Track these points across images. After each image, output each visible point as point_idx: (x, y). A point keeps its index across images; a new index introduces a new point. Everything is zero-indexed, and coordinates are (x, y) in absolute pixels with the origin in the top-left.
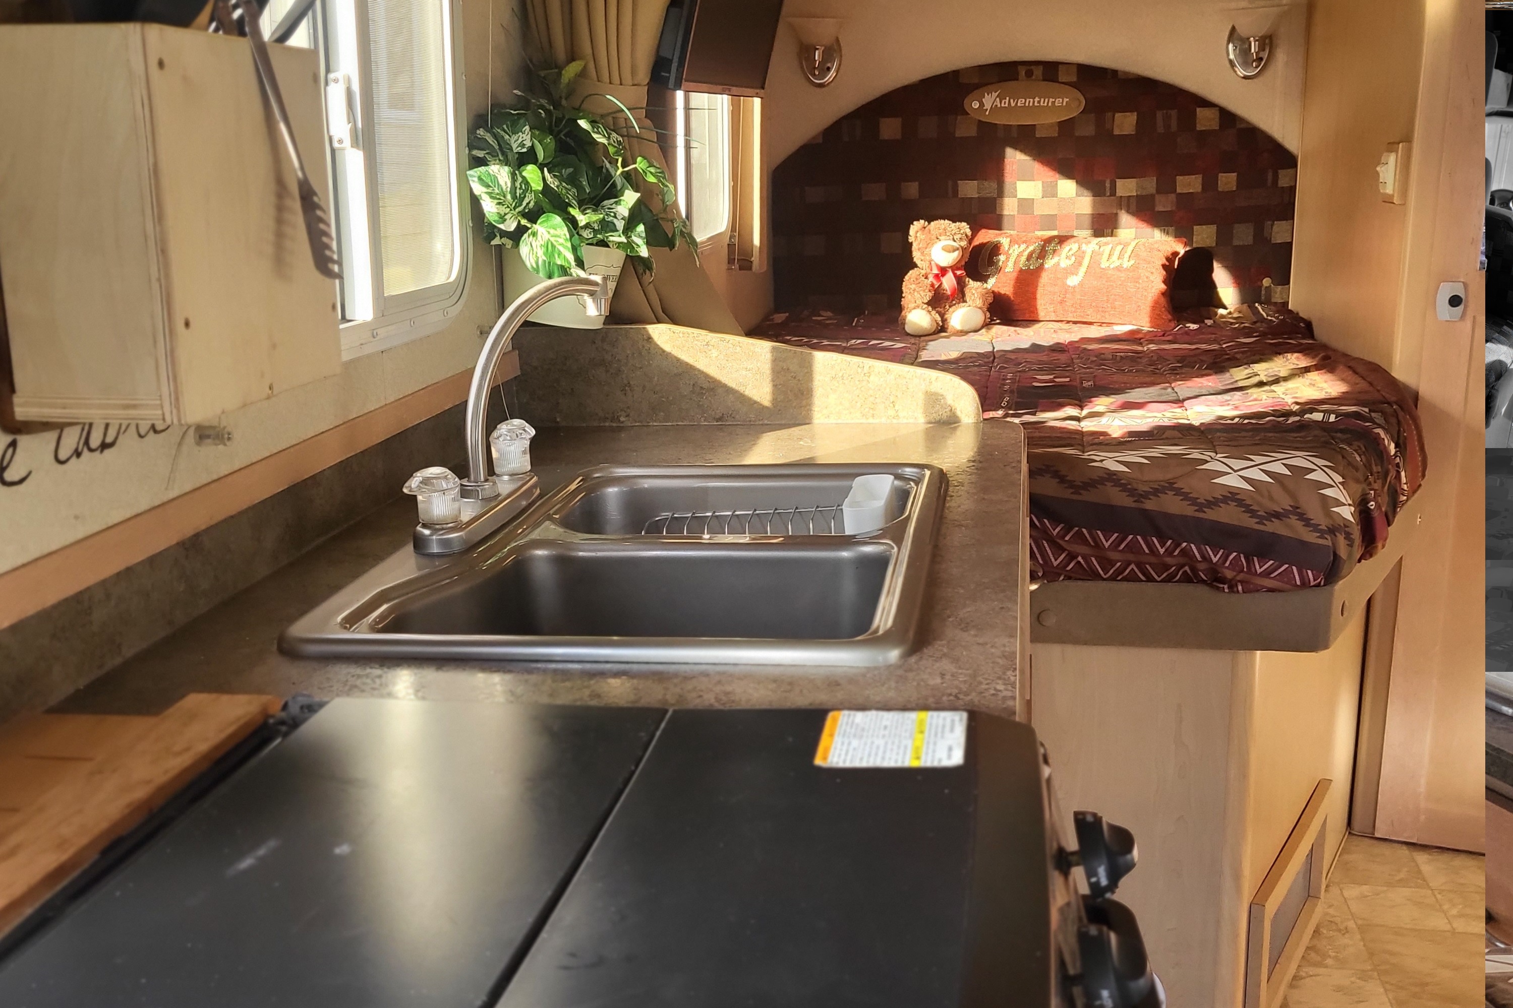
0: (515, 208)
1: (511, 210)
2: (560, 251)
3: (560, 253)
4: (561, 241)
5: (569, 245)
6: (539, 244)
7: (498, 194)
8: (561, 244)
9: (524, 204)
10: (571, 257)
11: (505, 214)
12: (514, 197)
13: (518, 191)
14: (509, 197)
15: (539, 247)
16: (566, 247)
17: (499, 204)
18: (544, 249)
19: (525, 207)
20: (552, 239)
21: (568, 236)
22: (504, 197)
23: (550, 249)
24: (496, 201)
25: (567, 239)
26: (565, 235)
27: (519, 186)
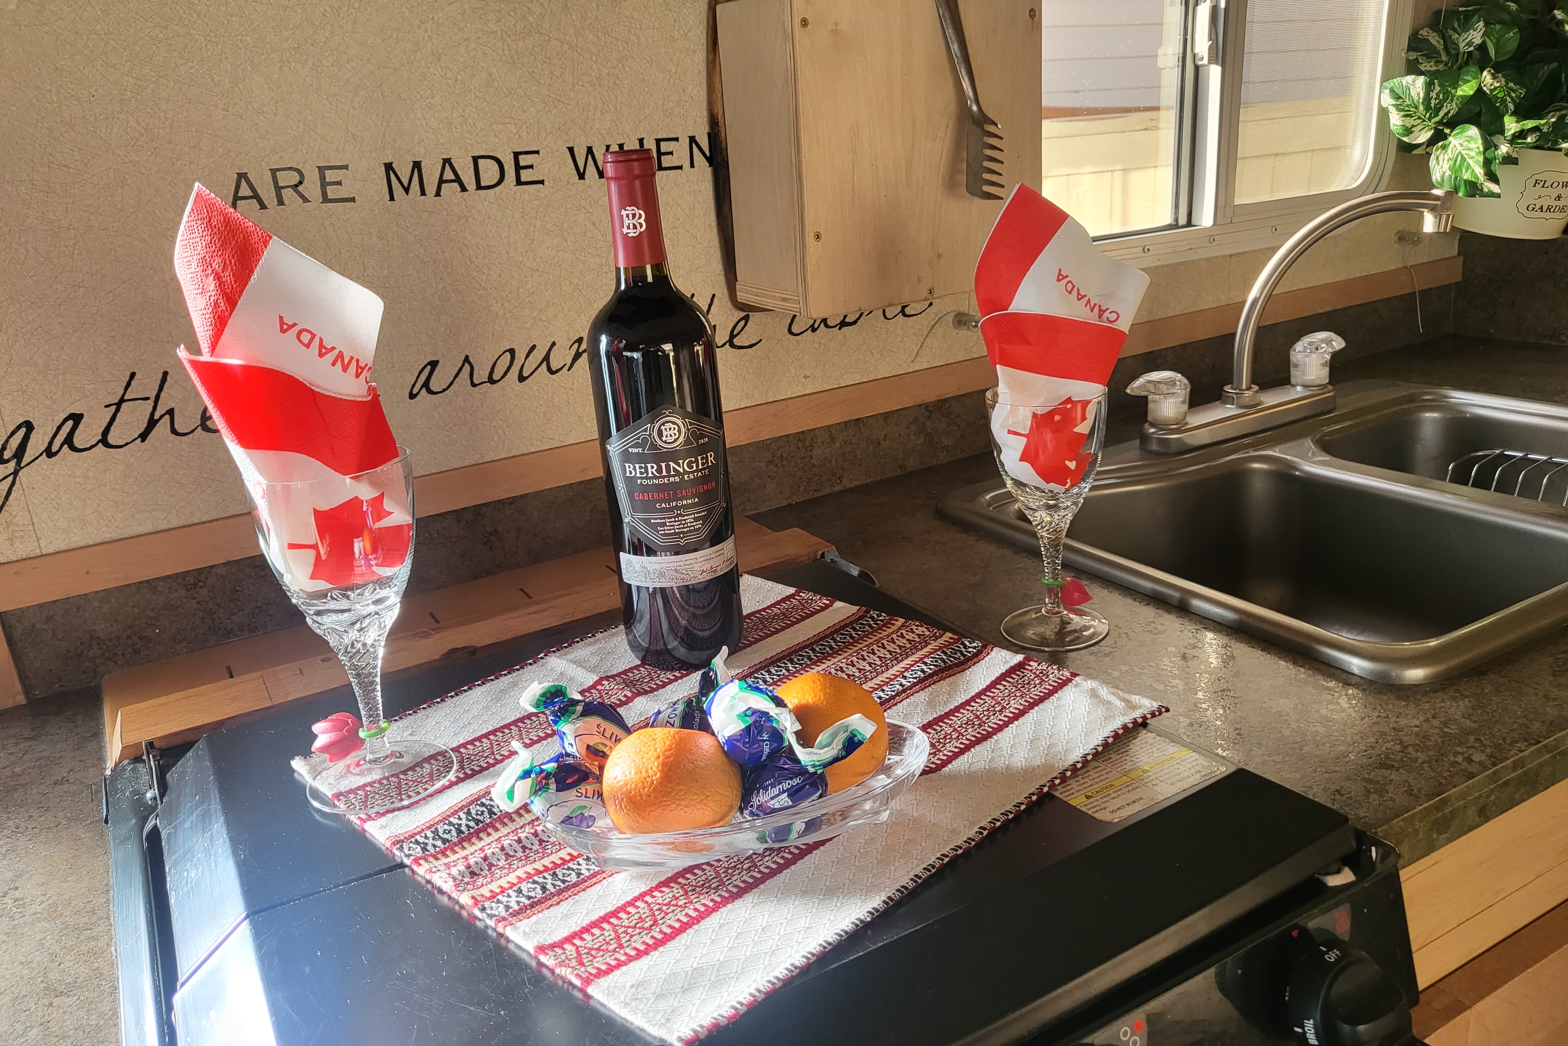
0: (1430, 119)
1: (1424, 121)
2: (1469, 165)
3: (1469, 166)
4: (1473, 154)
5: (1481, 159)
6: (1447, 157)
7: (1407, 106)
8: (1472, 158)
9: (1441, 114)
10: (1480, 171)
11: (1413, 126)
12: (1428, 108)
13: (1433, 102)
14: (1421, 108)
15: (1446, 161)
16: (1477, 162)
17: (1406, 116)
18: (1451, 162)
19: (1443, 118)
20: (1464, 152)
21: (1481, 149)
22: (1416, 108)
23: (1459, 163)
24: (1403, 113)
25: (1480, 152)
26: (1478, 148)
27: (1435, 96)
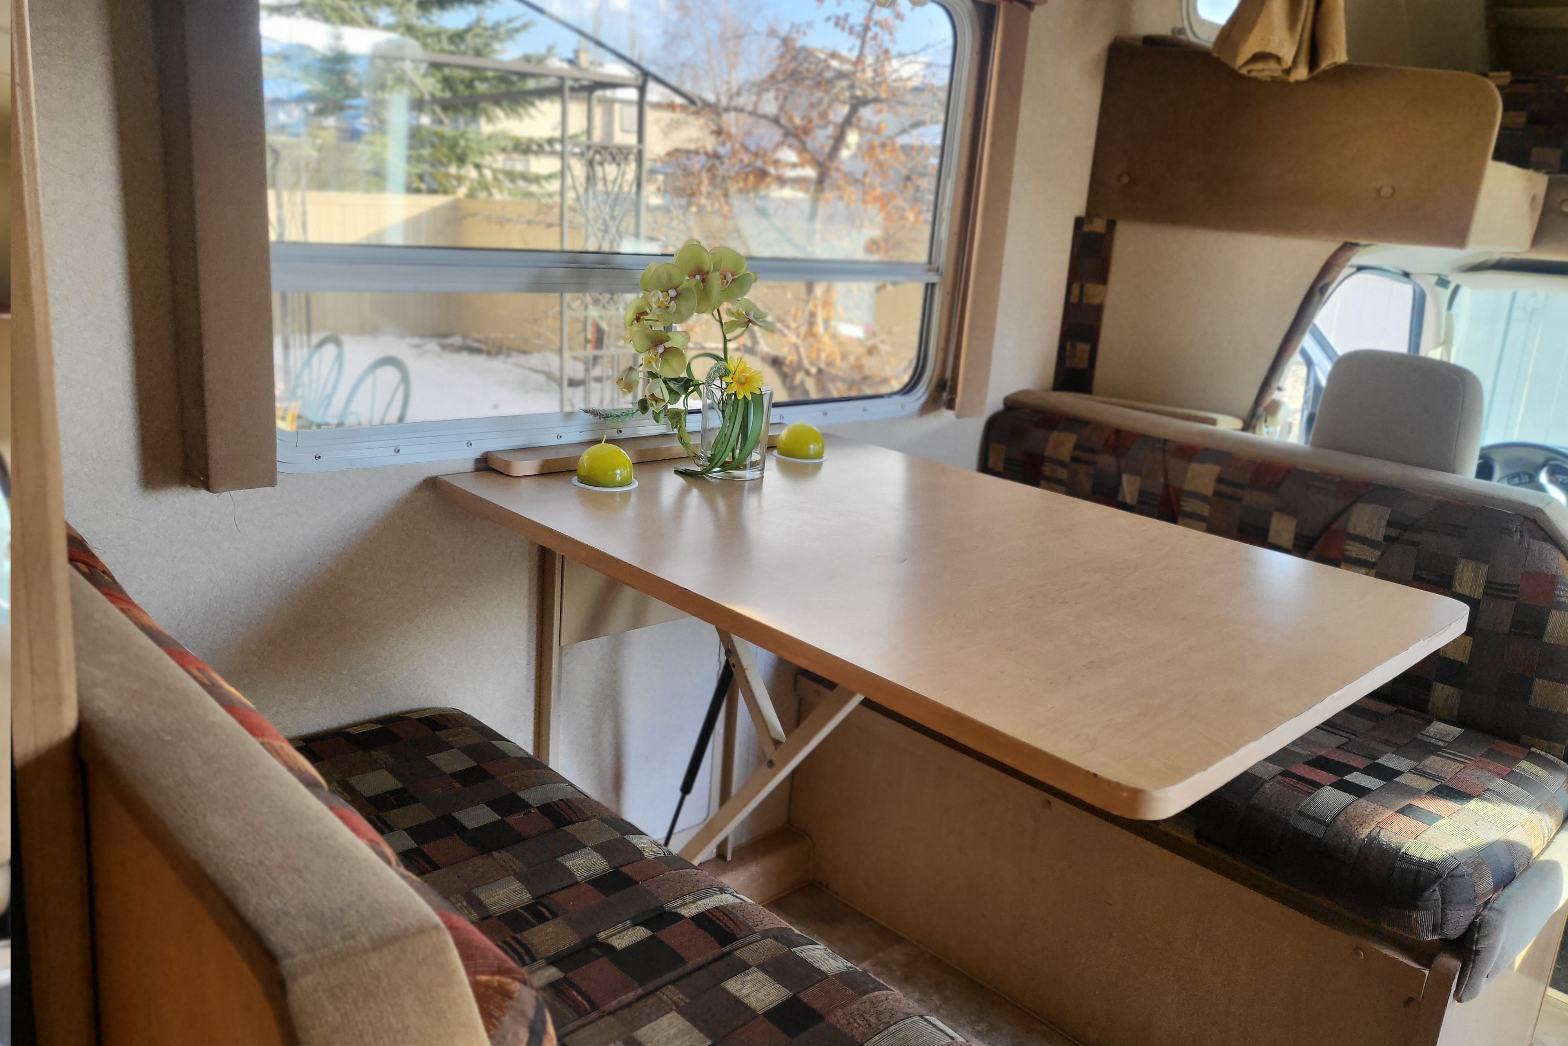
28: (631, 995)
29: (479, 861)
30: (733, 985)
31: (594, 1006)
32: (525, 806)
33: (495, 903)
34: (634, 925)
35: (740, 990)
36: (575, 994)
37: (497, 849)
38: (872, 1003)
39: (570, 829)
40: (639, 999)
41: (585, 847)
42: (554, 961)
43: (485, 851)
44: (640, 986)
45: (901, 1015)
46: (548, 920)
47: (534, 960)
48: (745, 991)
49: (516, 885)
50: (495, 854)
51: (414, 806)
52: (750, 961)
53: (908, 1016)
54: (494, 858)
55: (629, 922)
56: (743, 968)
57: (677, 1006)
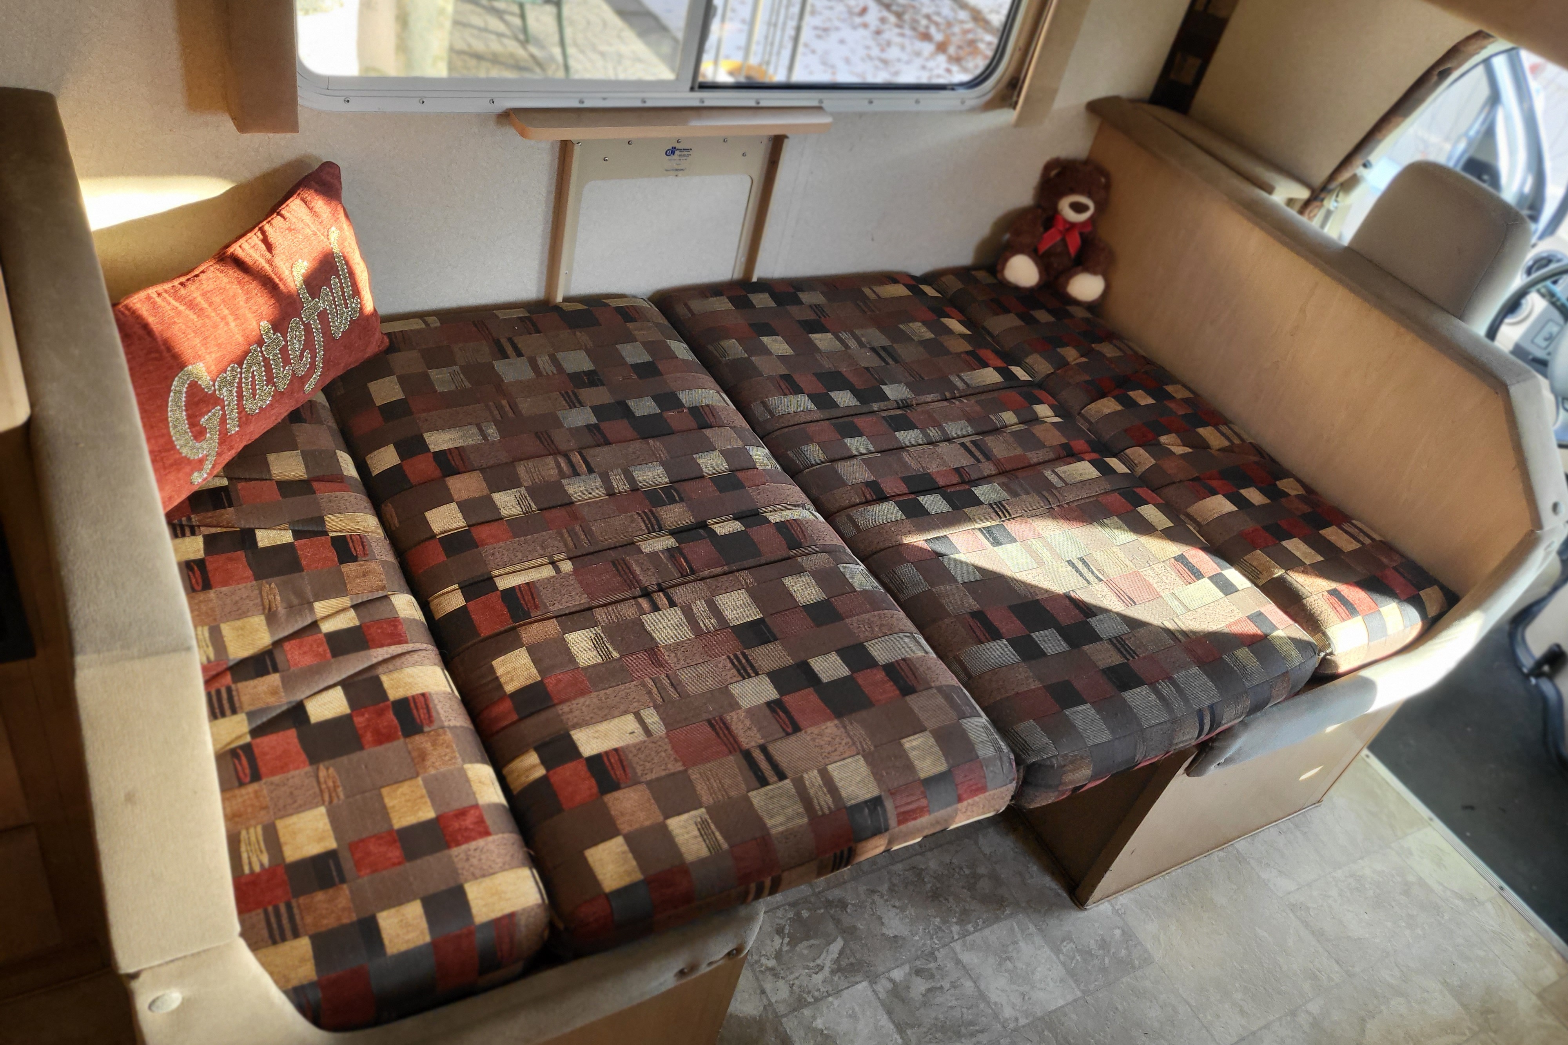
28: (718, 570)
29: (638, 445)
30: (789, 582)
31: (693, 572)
32: (679, 404)
33: (643, 481)
34: (735, 519)
35: (793, 586)
36: (683, 561)
37: (653, 437)
38: (880, 617)
39: (708, 432)
40: (725, 574)
41: (715, 449)
42: (673, 533)
43: (645, 437)
44: (726, 565)
45: (897, 630)
46: (676, 502)
47: (661, 529)
48: (795, 588)
49: (660, 470)
50: (651, 441)
51: (601, 388)
52: (806, 567)
53: (902, 631)
54: (648, 444)
55: (731, 516)
56: (799, 571)
57: (748, 586)
